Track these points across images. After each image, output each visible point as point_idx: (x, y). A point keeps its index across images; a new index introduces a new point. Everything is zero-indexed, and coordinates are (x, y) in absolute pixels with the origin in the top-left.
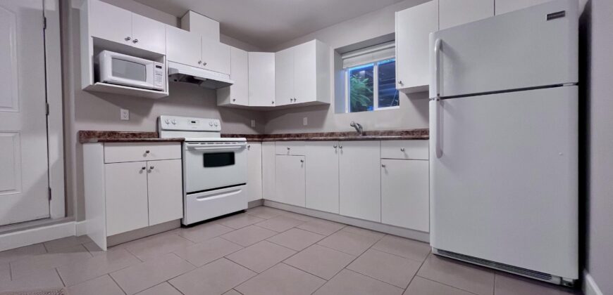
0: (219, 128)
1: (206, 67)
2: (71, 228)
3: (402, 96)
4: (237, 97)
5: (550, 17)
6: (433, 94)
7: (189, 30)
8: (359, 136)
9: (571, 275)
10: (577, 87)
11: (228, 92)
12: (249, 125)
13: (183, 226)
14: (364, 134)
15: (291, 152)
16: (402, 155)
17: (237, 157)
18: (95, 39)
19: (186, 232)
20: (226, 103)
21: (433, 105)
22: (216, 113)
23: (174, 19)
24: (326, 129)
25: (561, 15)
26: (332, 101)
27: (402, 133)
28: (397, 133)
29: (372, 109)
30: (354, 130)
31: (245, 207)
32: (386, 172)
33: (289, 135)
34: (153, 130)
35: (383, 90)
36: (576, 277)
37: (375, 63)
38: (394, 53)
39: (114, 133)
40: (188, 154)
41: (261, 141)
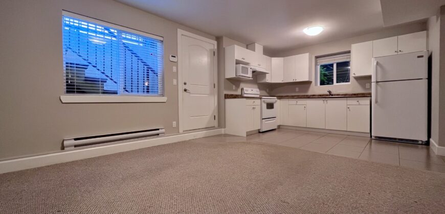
0: (259, 93)
1: (261, 66)
2: (222, 131)
3: (352, 79)
4: (269, 79)
5: (419, 57)
6: (373, 79)
7: (255, 51)
8: (330, 96)
9: (425, 139)
10: (427, 80)
11: (265, 77)
12: (266, 91)
13: (259, 132)
14: (332, 95)
15: (298, 103)
16: (358, 103)
17: (275, 105)
18: (236, 60)
19: (261, 134)
20: (263, 81)
21: (373, 85)
22: (256, 86)
23: (246, 46)
24: (310, 93)
25: (422, 56)
26: (313, 81)
27: (352, 95)
28: (349, 95)
29: (333, 84)
30: (328, 93)
31: (276, 127)
32: (350, 110)
33: (287, 96)
34: (240, 94)
35: (339, 76)
36: (427, 140)
37: (335, 63)
38: (350, 58)
39: (232, 95)
40: (263, 103)
41: (280, 99)
